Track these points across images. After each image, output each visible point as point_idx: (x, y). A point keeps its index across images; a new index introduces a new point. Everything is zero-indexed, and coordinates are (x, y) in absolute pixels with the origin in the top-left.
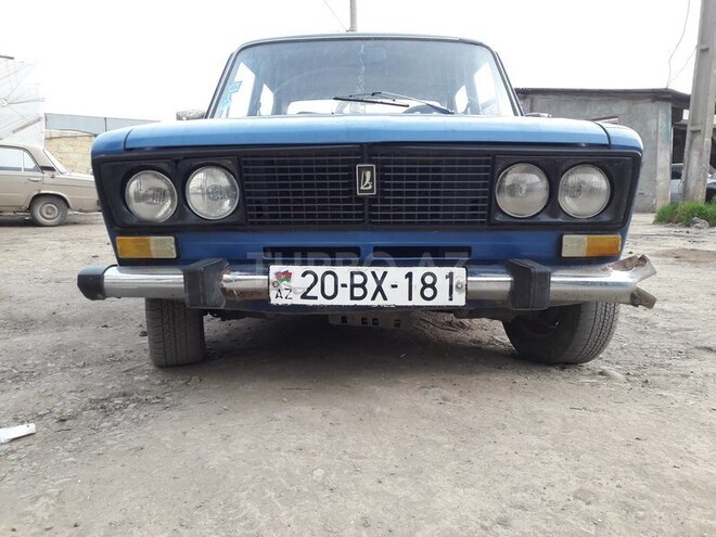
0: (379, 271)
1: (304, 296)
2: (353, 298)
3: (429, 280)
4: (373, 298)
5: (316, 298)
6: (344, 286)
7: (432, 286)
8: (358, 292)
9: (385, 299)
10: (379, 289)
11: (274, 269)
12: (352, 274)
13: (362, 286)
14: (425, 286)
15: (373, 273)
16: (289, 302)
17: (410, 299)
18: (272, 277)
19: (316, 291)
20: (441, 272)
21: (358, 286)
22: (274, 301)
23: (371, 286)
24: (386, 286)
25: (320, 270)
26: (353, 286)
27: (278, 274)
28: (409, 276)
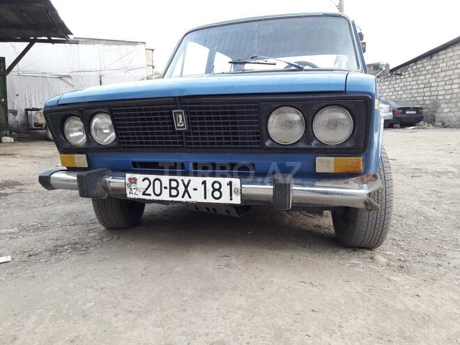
0: (186, 179)
1: (144, 194)
2: (171, 196)
3: (217, 186)
4: (183, 197)
5: (150, 195)
6: (166, 188)
7: (219, 190)
8: (174, 192)
9: (190, 197)
10: (186, 191)
11: (128, 176)
12: (171, 180)
13: (176, 188)
14: (215, 190)
15: (182, 180)
16: (136, 197)
17: (205, 198)
18: (127, 181)
19: (150, 191)
20: (224, 181)
21: (174, 188)
22: (129, 196)
23: (181, 189)
24: (190, 189)
25: (152, 177)
26: (171, 188)
27: (130, 179)
28: (204, 183)
